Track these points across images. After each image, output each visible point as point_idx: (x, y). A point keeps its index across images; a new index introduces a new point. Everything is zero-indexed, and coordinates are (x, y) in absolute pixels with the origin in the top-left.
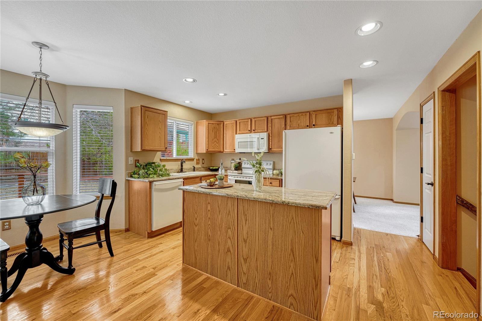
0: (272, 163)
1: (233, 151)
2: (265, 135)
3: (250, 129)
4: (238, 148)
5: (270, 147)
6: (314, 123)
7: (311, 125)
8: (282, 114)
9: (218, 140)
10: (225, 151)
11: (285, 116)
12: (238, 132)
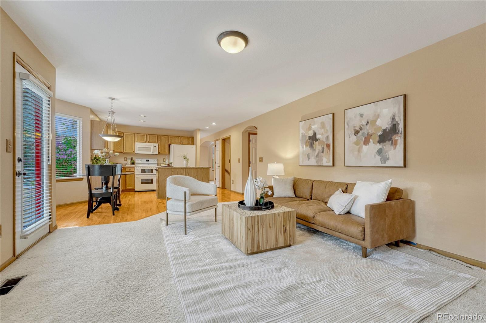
0: (157, 160)
1: (132, 152)
2: (157, 145)
3: (145, 140)
4: (138, 151)
5: (159, 152)
6: (182, 142)
7: (181, 143)
8: (166, 135)
9: (120, 144)
10: (124, 152)
11: (168, 136)
12: (136, 140)
